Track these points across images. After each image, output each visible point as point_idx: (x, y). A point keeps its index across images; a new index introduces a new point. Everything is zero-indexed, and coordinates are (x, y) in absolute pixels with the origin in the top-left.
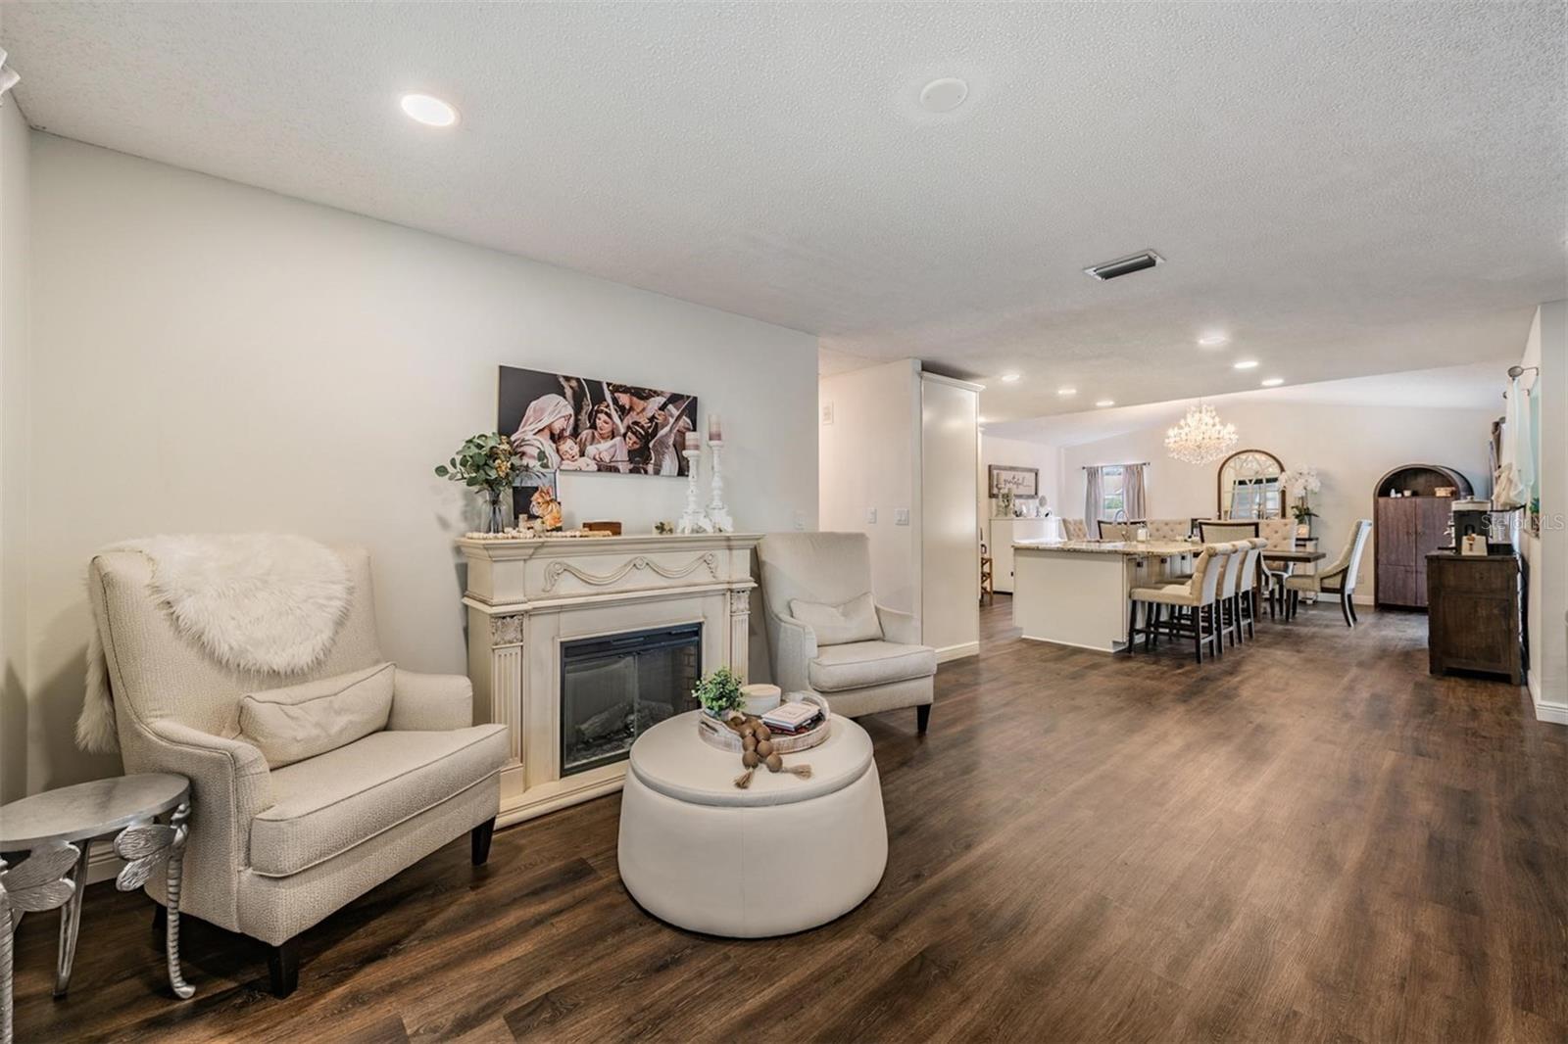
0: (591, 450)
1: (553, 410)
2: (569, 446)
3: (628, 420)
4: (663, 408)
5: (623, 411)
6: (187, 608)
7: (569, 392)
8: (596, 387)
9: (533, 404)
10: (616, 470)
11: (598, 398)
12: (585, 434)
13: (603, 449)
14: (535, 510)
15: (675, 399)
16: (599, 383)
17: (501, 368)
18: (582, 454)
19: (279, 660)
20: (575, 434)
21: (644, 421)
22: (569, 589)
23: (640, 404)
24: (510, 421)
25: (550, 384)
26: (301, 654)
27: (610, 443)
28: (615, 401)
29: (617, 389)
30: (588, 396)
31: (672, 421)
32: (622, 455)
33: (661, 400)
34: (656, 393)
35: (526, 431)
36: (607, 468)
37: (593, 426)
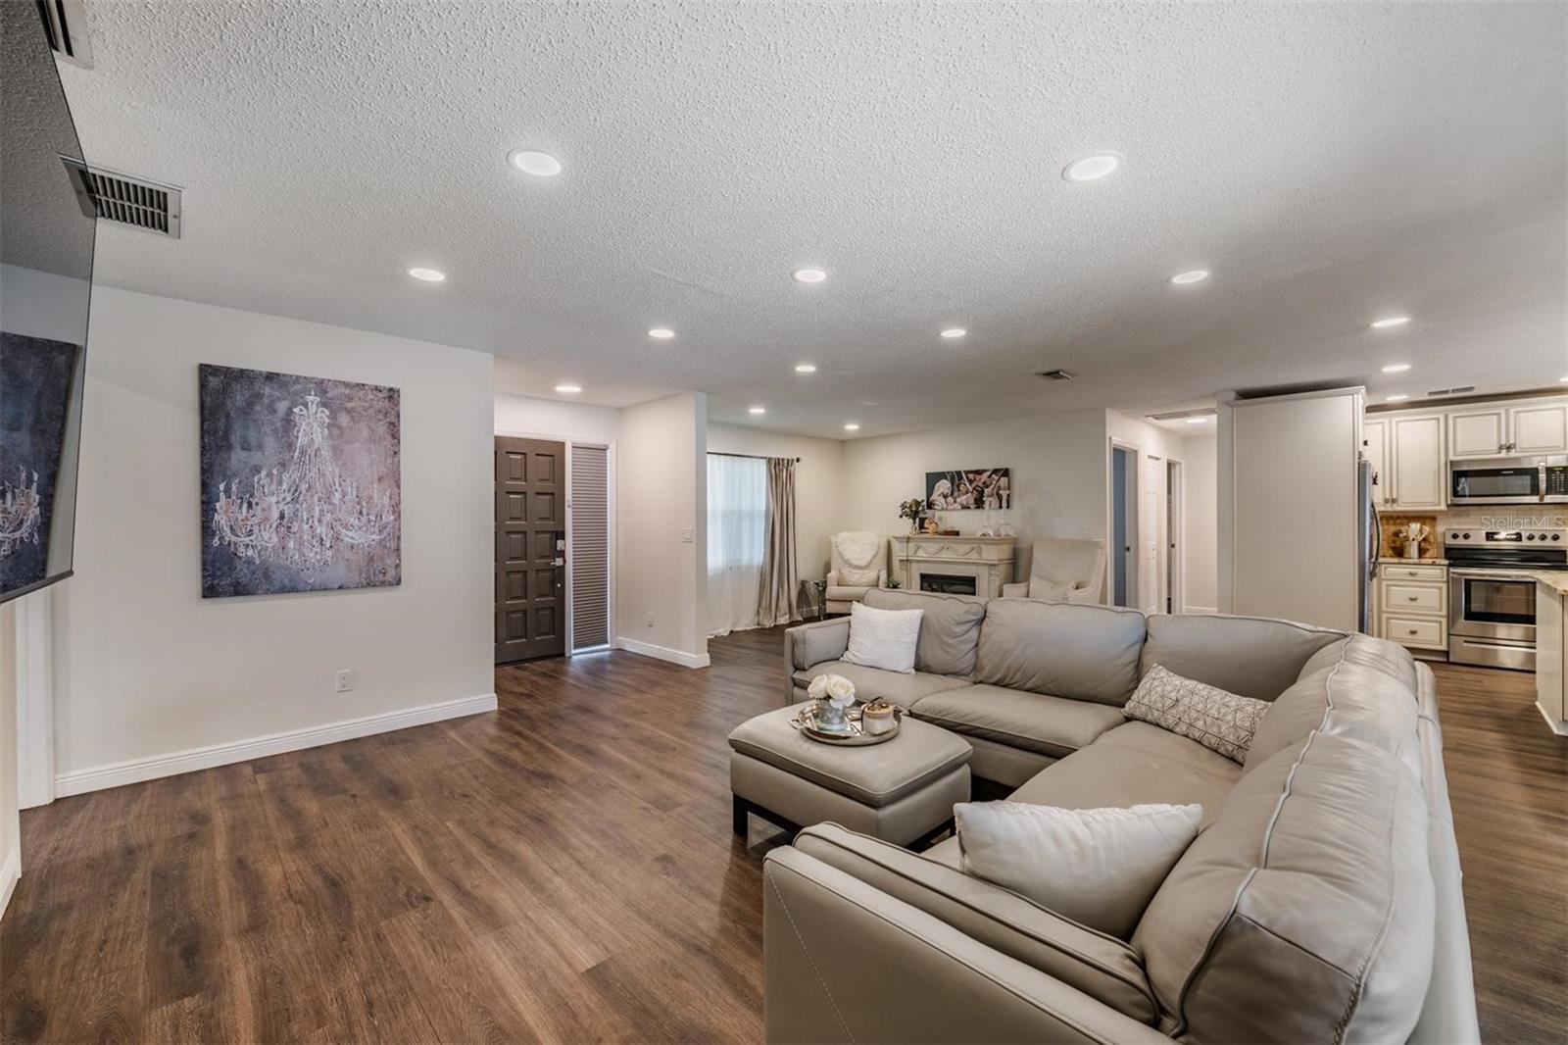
0: (958, 500)
1: (944, 486)
2: (950, 499)
3: (974, 485)
4: (990, 477)
5: (971, 482)
6: (840, 548)
7: (949, 478)
8: (959, 473)
9: (937, 485)
10: (969, 508)
11: (961, 478)
12: (956, 494)
13: (963, 499)
14: (926, 526)
15: (995, 471)
16: (960, 472)
17: (927, 474)
18: (955, 502)
19: (857, 563)
20: (952, 494)
21: (980, 484)
22: (922, 554)
23: (978, 477)
24: (930, 491)
25: (941, 476)
26: (864, 563)
27: (965, 496)
28: (967, 478)
29: (967, 472)
30: (956, 478)
31: (994, 482)
32: (972, 501)
33: (988, 473)
34: (985, 471)
35: (935, 496)
36: (965, 507)
37: (959, 490)
